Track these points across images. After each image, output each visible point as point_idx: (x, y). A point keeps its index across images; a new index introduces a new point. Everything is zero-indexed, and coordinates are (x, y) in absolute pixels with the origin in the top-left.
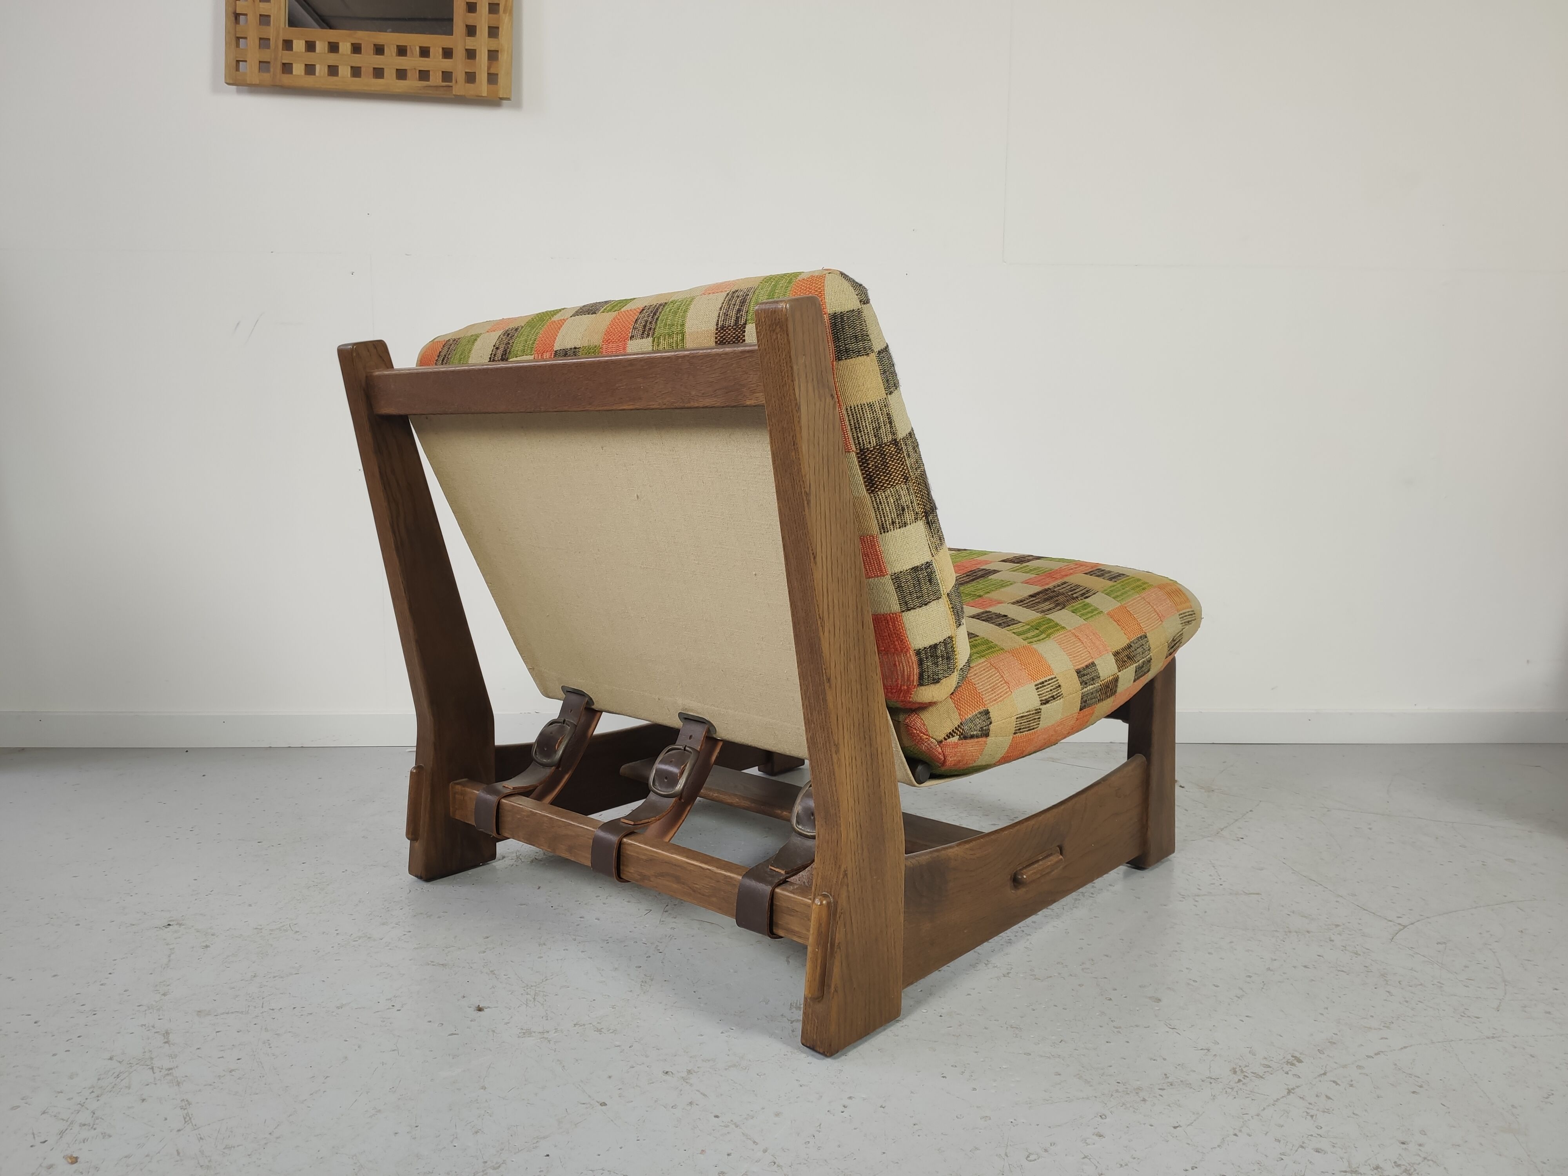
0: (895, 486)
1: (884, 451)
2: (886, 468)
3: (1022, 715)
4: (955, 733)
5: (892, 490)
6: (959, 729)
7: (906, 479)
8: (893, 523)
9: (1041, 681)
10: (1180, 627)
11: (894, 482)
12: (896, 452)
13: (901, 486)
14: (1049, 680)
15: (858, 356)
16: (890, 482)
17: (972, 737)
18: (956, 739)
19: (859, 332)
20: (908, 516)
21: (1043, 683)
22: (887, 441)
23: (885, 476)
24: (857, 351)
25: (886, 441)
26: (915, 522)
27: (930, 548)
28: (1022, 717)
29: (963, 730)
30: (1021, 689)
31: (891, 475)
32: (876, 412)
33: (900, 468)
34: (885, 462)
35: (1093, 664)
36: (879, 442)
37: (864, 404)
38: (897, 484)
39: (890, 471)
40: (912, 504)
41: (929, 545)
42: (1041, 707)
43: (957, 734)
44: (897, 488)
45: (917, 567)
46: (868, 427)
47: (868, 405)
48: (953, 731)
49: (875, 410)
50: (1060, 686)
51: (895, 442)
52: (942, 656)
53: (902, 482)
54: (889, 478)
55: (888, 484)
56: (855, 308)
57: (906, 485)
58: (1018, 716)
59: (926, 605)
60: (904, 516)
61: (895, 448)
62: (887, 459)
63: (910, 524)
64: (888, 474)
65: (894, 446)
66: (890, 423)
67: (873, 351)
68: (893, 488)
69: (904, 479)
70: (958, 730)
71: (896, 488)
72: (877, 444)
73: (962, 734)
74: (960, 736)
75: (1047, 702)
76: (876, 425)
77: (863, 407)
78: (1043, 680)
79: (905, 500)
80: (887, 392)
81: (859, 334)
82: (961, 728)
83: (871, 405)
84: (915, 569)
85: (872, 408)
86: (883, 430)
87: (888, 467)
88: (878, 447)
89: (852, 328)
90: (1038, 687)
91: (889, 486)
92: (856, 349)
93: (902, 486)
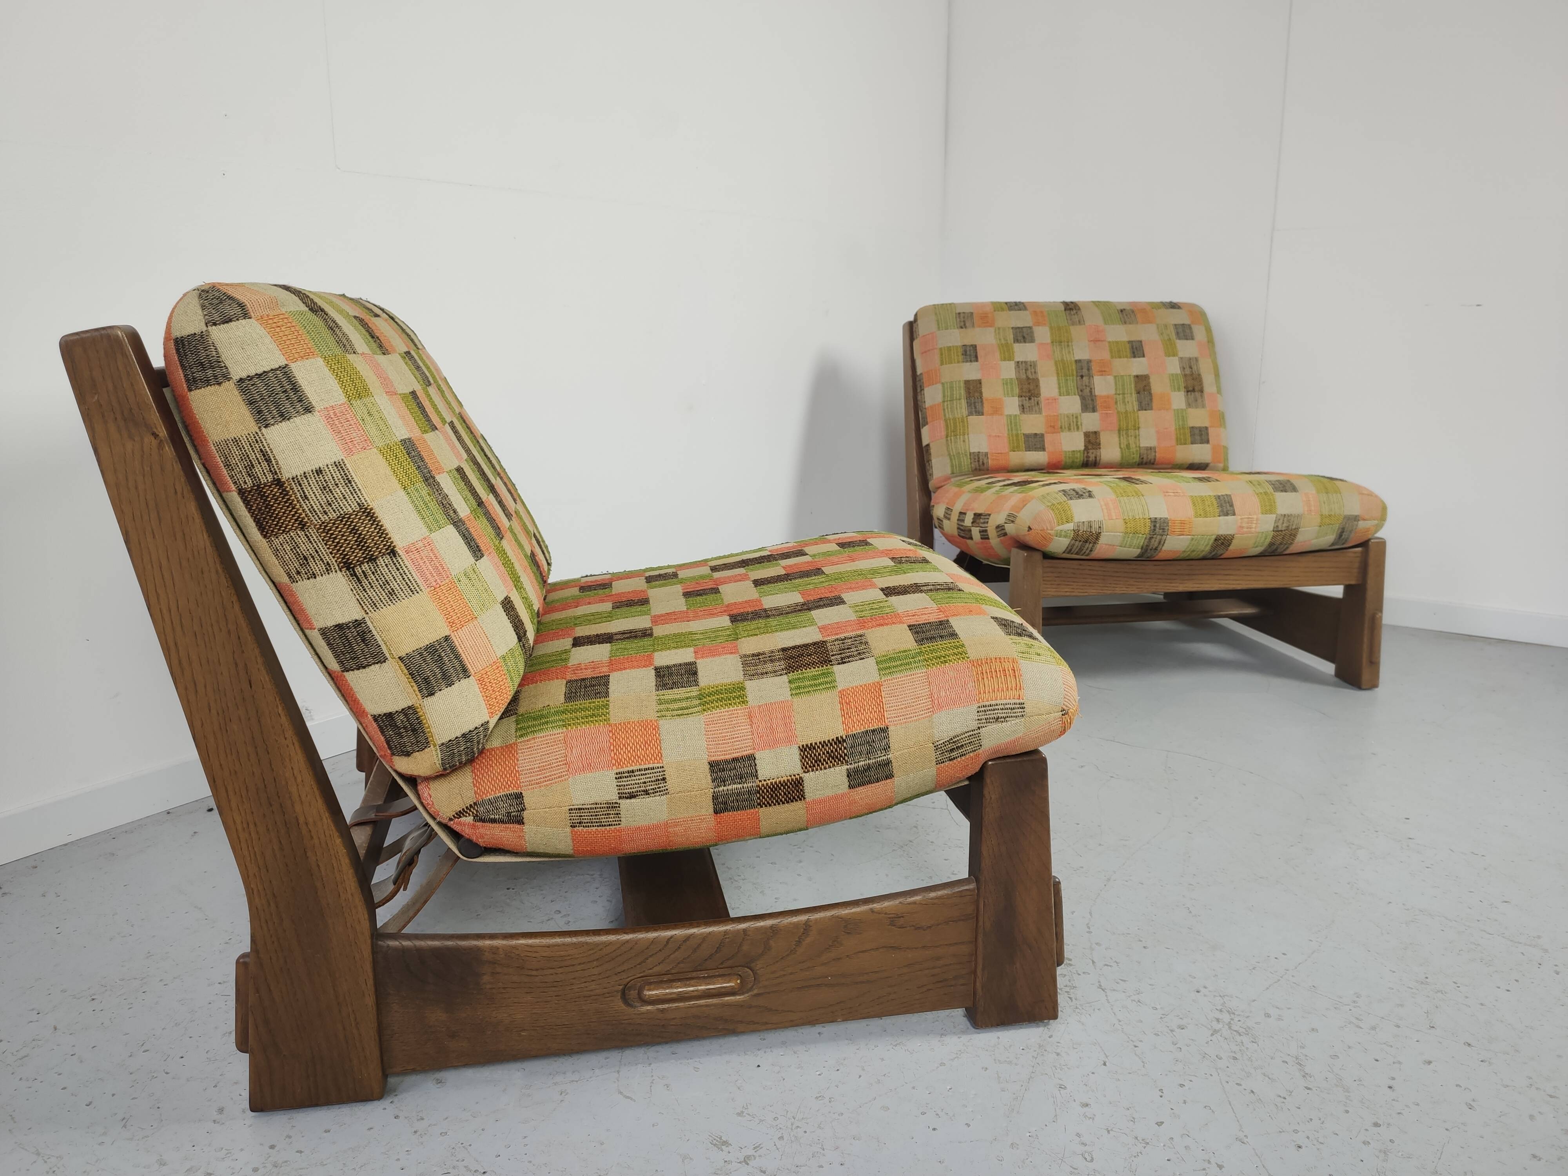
0: (288, 532)
1: (265, 493)
2: (272, 511)
3: (581, 807)
4: (466, 812)
5: (285, 536)
6: (472, 809)
7: (303, 526)
8: (298, 573)
9: (631, 769)
10: (974, 725)
11: (286, 528)
12: (281, 493)
13: (297, 532)
14: (646, 769)
15: (207, 386)
16: (281, 527)
17: (494, 821)
18: (469, 819)
19: (204, 358)
20: (316, 566)
21: (633, 771)
22: (268, 481)
23: (273, 521)
24: (205, 380)
25: (266, 481)
26: (328, 573)
27: (361, 604)
28: (579, 809)
29: (477, 811)
30: (589, 775)
31: (280, 519)
32: (244, 448)
33: (291, 511)
34: (268, 505)
35: (751, 758)
36: (257, 482)
37: (228, 440)
38: (291, 529)
39: (277, 515)
40: (317, 552)
41: (358, 600)
42: (618, 801)
43: (469, 815)
44: (292, 534)
45: (343, 624)
46: (239, 464)
47: (232, 440)
48: (463, 809)
49: (243, 446)
50: (664, 779)
51: (279, 483)
52: (405, 728)
53: (297, 528)
54: (278, 522)
55: (279, 530)
56: (197, 331)
57: (303, 531)
58: (571, 807)
59: (364, 667)
60: (309, 565)
61: (279, 489)
62: (270, 501)
63: (322, 575)
64: (275, 518)
65: (278, 487)
66: (268, 461)
67: (229, 379)
68: (286, 534)
69: (299, 524)
70: (470, 811)
71: (290, 534)
72: (254, 484)
73: (477, 816)
74: (474, 817)
75: (632, 796)
76: (247, 463)
77: (228, 442)
78: (635, 768)
79: (305, 548)
80: (259, 425)
81: (205, 361)
82: (474, 809)
83: (236, 441)
84: (339, 627)
85: (238, 443)
86: (257, 469)
87: (275, 510)
88: (256, 488)
89: (196, 355)
90: (619, 776)
91: (281, 532)
92: (204, 378)
93: (299, 532)
